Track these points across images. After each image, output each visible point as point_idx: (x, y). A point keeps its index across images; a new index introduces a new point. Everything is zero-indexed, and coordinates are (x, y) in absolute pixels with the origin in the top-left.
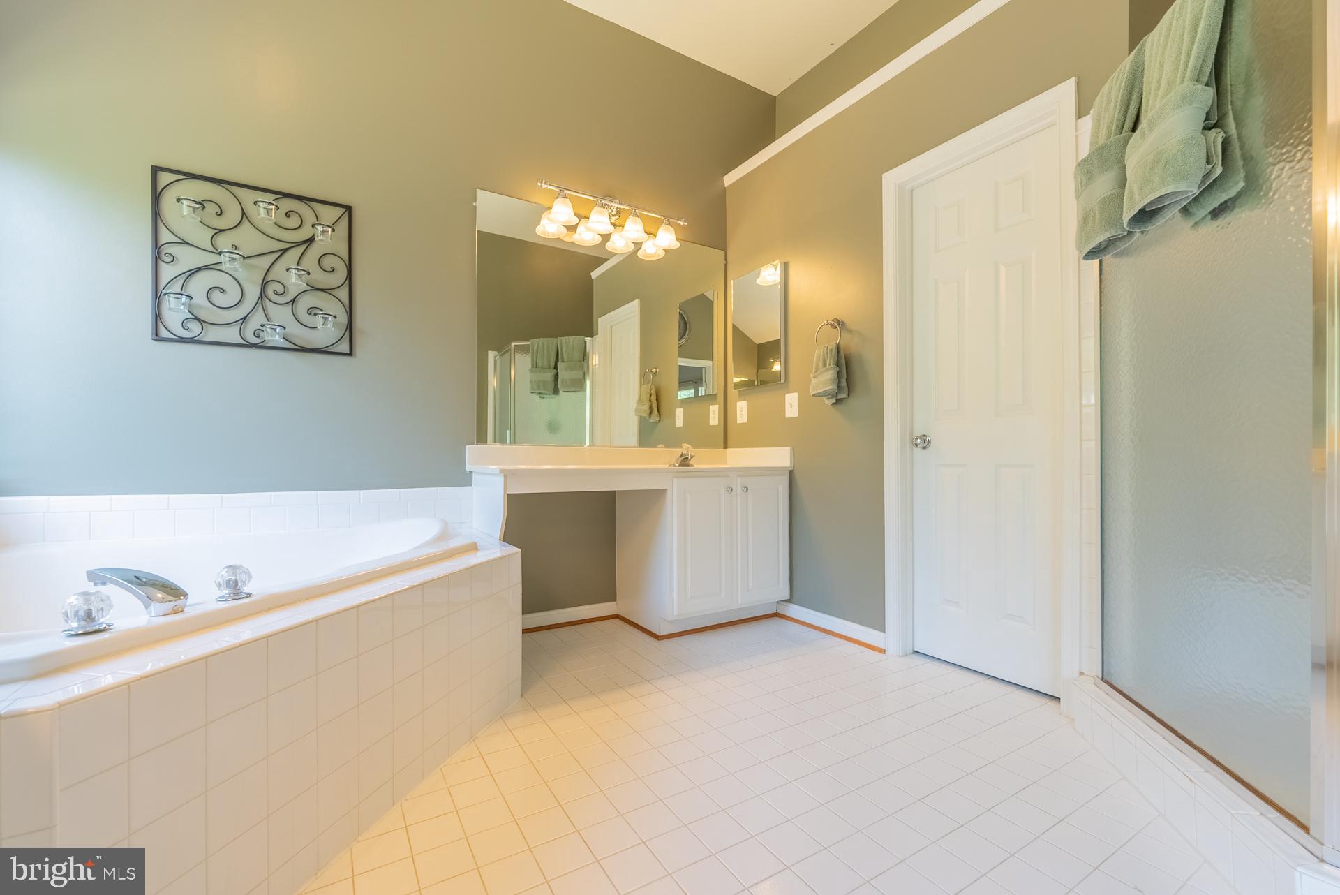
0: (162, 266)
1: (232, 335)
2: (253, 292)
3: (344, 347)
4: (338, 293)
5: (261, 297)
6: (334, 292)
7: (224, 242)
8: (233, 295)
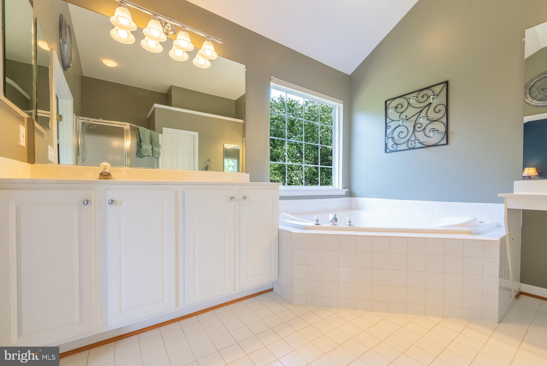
0: (387, 129)
1: (404, 147)
2: (411, 129)
3: (444, 142)
4: (442, 120)
5: (413, 131)
6: (439, 120)
7: (403, 116)
8: (406, 132)
